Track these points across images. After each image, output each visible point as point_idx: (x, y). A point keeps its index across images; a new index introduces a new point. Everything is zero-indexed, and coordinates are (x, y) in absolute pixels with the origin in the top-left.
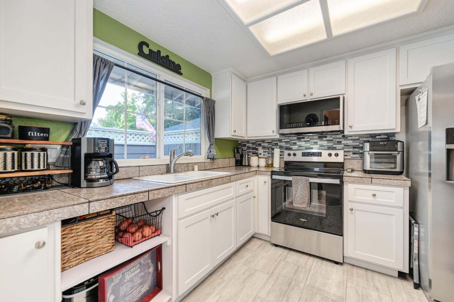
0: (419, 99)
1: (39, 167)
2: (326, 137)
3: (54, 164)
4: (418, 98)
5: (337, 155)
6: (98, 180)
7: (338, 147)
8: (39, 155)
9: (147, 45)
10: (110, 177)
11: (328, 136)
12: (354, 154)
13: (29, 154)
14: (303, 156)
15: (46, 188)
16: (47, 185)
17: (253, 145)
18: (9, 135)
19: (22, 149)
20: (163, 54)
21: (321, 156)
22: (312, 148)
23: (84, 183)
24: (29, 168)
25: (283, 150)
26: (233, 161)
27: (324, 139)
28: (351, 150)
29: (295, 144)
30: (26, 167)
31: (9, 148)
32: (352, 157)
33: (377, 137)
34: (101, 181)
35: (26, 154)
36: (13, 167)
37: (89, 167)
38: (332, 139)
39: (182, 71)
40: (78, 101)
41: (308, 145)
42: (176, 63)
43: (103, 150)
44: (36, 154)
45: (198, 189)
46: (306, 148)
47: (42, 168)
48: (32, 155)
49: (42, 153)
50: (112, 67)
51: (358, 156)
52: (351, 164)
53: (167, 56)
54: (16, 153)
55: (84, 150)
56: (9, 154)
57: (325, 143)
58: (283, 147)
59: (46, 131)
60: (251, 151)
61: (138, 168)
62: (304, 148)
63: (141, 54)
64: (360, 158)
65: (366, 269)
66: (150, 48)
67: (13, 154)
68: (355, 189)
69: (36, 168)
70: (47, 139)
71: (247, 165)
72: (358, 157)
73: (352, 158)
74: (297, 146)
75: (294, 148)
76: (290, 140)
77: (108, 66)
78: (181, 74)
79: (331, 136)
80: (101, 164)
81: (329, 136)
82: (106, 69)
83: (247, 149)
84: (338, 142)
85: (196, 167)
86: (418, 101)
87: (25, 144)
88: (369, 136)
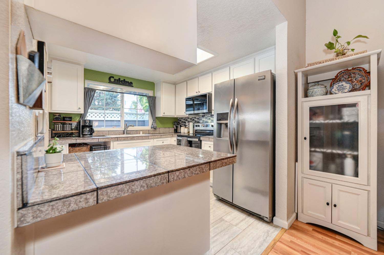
1: (68, 130)
3: (74, 129)
6: (87, 135)
8: (68, 126)
9: (113, 77)
10: (91, 134)
13: (65, 125)
15: (70, 137)
16: (71, 136)
17: (184, 120)
18: (60, 120)
19: (64, 124)
20: (122, 79)
23: (81, 136)
24: (65, 130)
26: (172, 130)
29: (201, 119)
30: (64, 130)
31: (60, 124)
34: (88, 135)
35: (64, 125)
36: (61, 129)
37: (83, 130)
39: (133, 85)
40: (78, 108)
42: (129, 82)
43: (87, 124)
44: (67, 125)
45: (124, 140)
47: (69, 130)
48: (66, 126)
49: (69, 125)
50: (96, 91)
53: (124, 80)
54: (62, 125)
55: (81, 124)
56: (60, 125)
59: (71, 118)
60: (183, 124)
61: (108, 132)
62: (205, 122)
63: (110, 82)
66: (115, 78)
67: (61, 126)
68: (205, 144)
69: (67, 130)
70: (71, 121)
71: (179, 132)
76: (199, 117)
77: (94, 91)
78: (133, 86)
80: (88, 129)
82: (93, 92)
83: (182, 123)
85: (141, 132)
87: (65, 122)
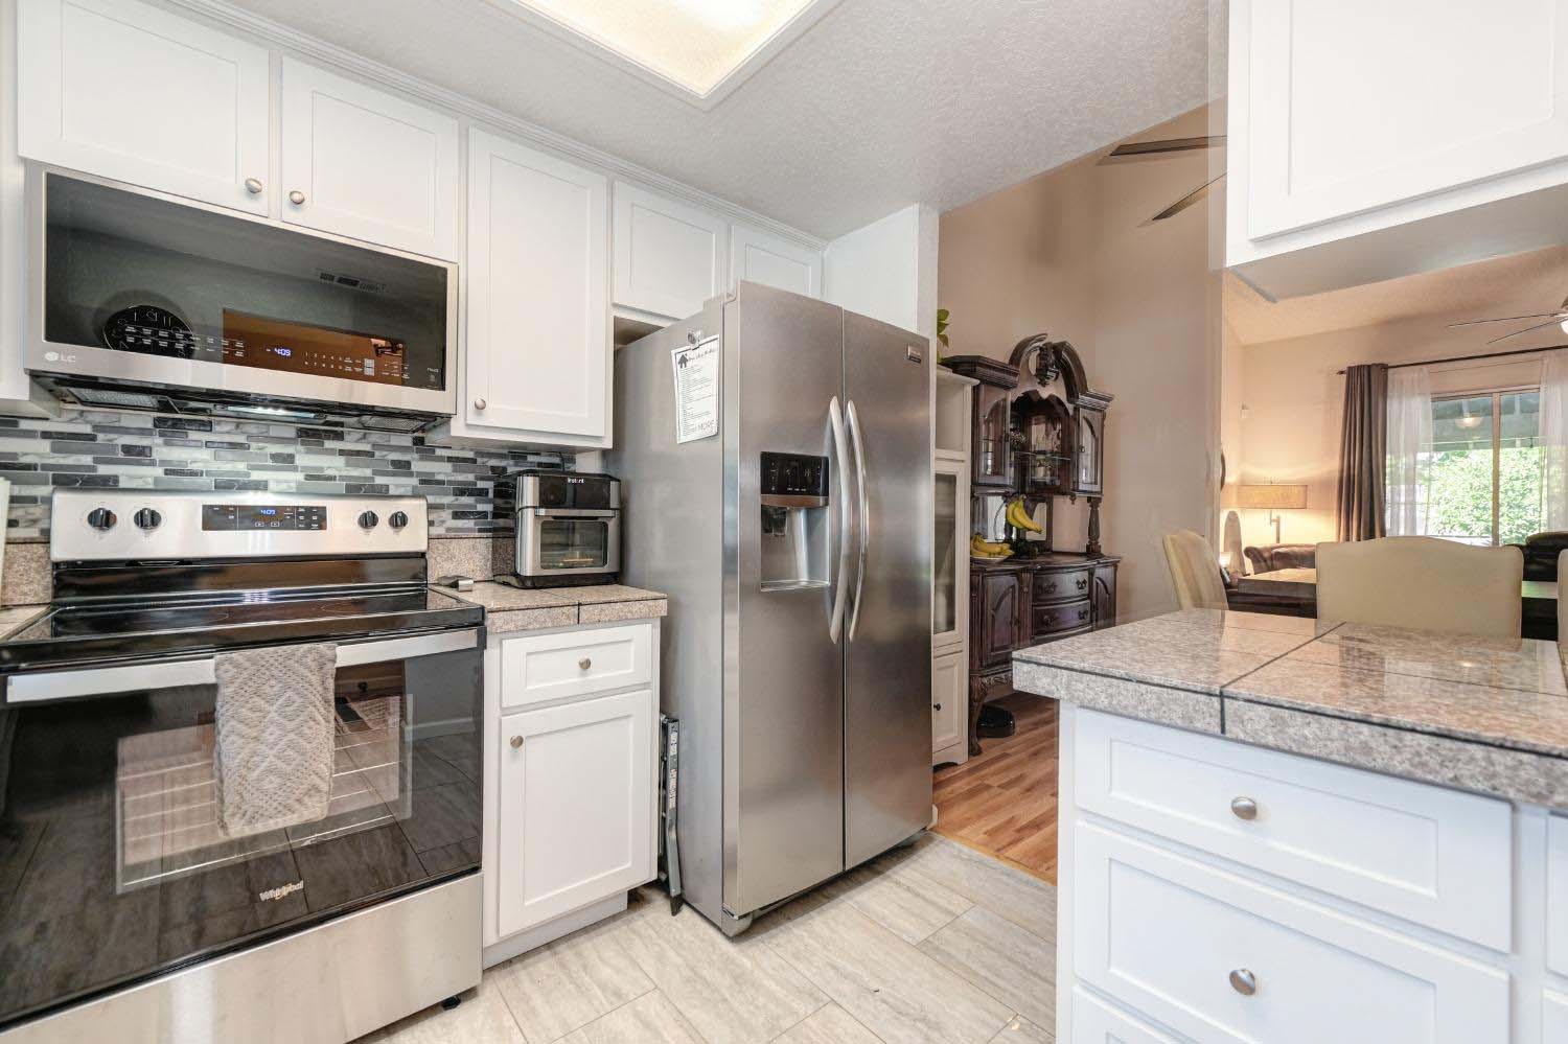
0: (683, 361)
2: (339, 436)
4: (679, 357)
5: (399, 521)
7: (397, 486)
11: (349, 433)
12: (457, 515)
14: (207, 526)
21: (322, 525)
22: (261, 486)
25: (41, 491)
27: (329, 444)
28: (448, 500)
29: (136, 454)
32: (448, 530)
33: (531, 458)
38: (367, 447)
41: (233, 465)
46: (223, 487)
51: (469, 523)
52: (451, 558)
57: (333, 465)
58: (33, 467)
64: (477, 534)
65: (549, 945)
68: (528, 653)
72: (469, 530)
73: (452, 534)
74: (159, 471)
75: (132, 477)
79: (365, 434)
81: (358, 434)
84: (394, 463)
86: (679, 366)
88: (505, 451)
